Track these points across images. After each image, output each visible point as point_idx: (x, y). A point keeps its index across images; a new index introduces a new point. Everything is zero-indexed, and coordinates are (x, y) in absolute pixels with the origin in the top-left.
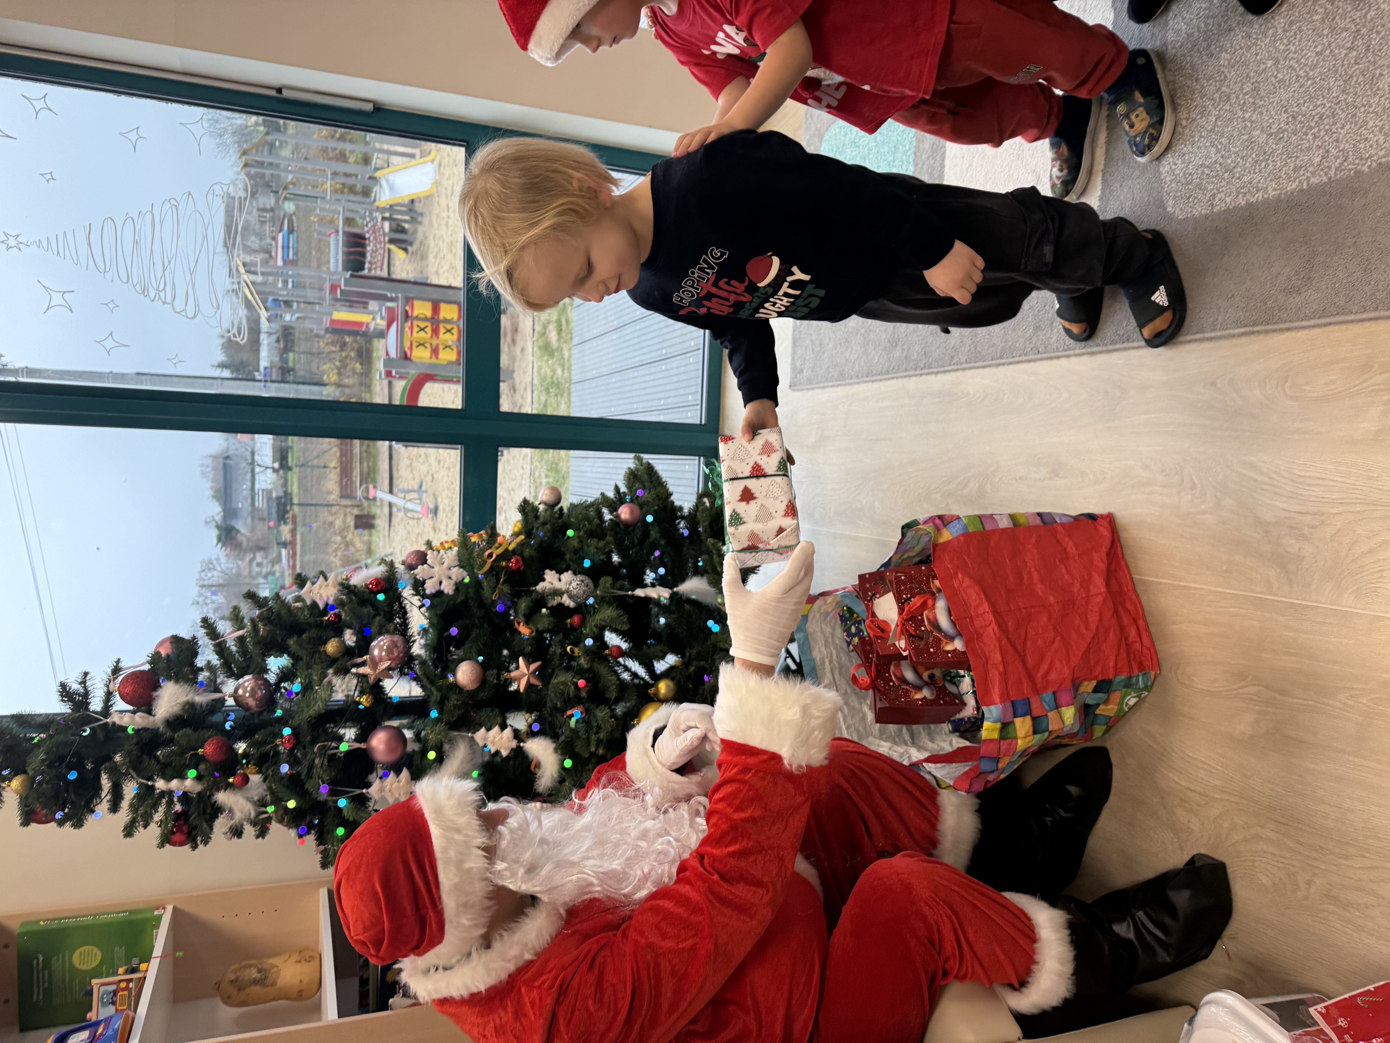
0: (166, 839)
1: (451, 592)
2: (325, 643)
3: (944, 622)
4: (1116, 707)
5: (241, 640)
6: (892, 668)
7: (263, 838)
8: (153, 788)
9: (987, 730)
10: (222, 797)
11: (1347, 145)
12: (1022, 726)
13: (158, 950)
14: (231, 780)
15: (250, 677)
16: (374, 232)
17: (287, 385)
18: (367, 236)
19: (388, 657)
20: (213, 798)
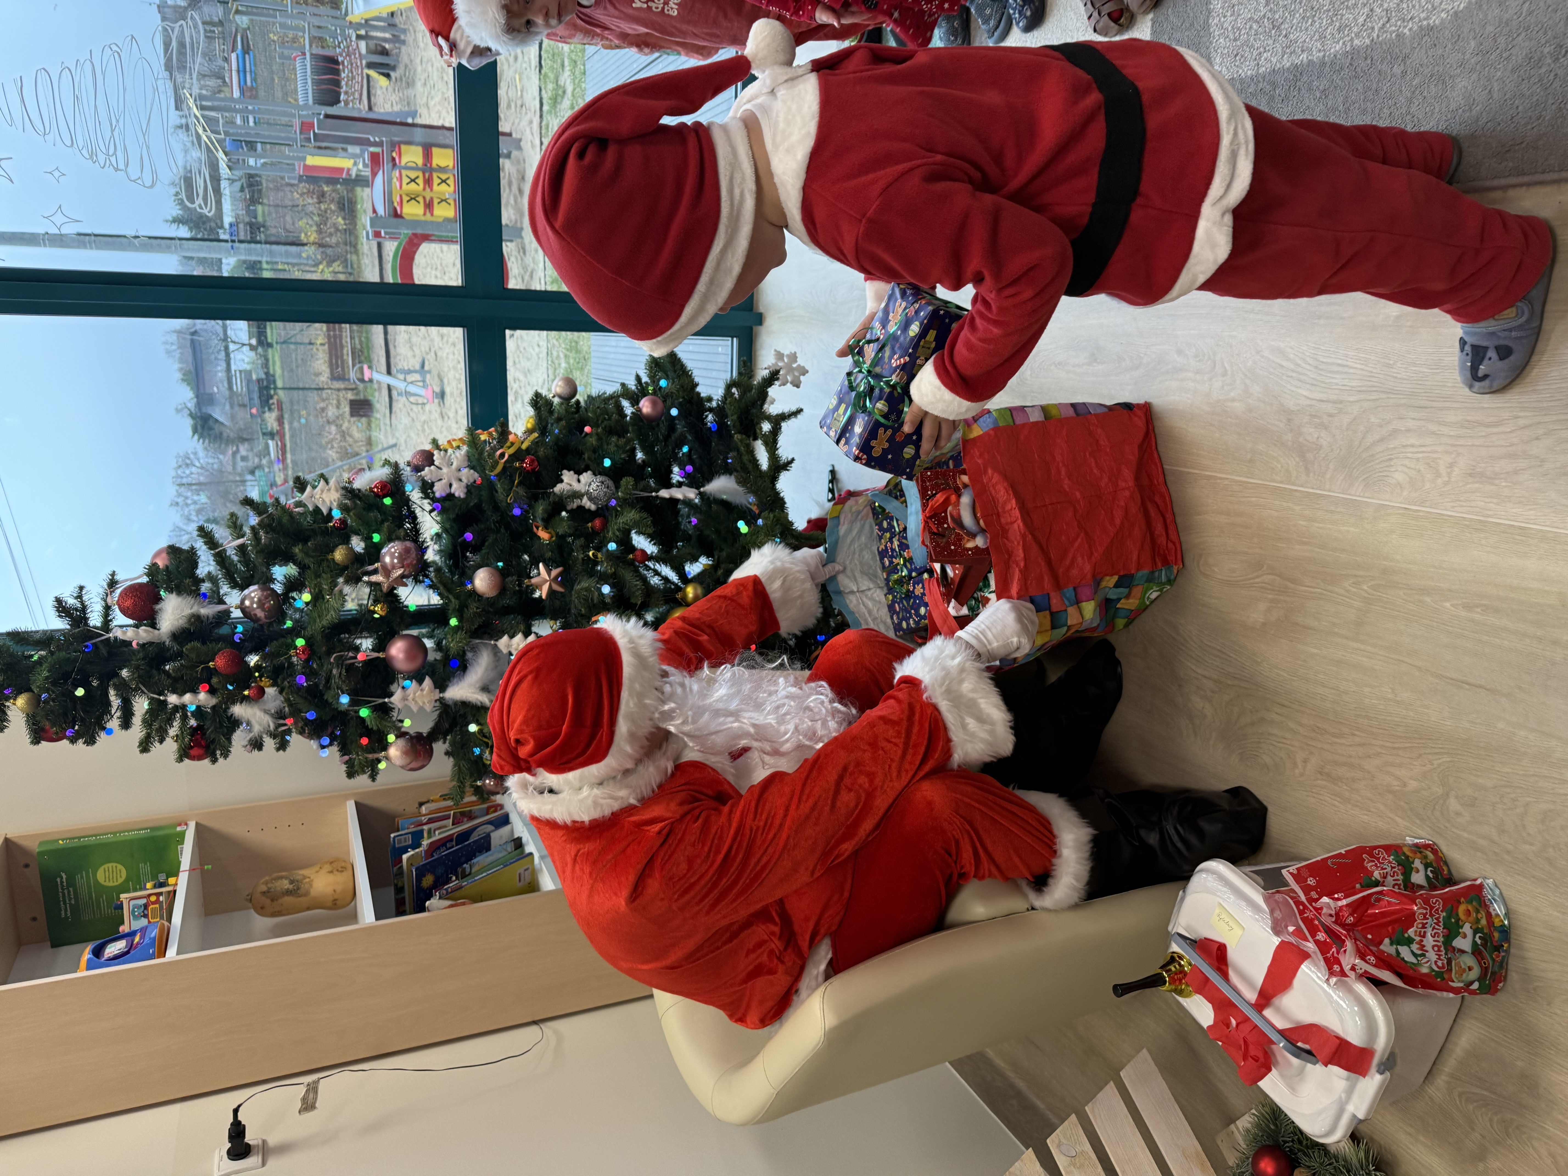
0: (184, 754)
1: (462, 496)
2: (332, 551)
3: (967, 519)
4: (1137, 602)
5: (241, 549)
7: (284, 750)
8: (165, 703)
10: (238, 710)
13: (185, 861)
14: (246, 693)
15: (255, 587)
16: (348, 55)
17: (259, 246)
18: (340, 59)
19: (400, 564)
20: (229, 711)
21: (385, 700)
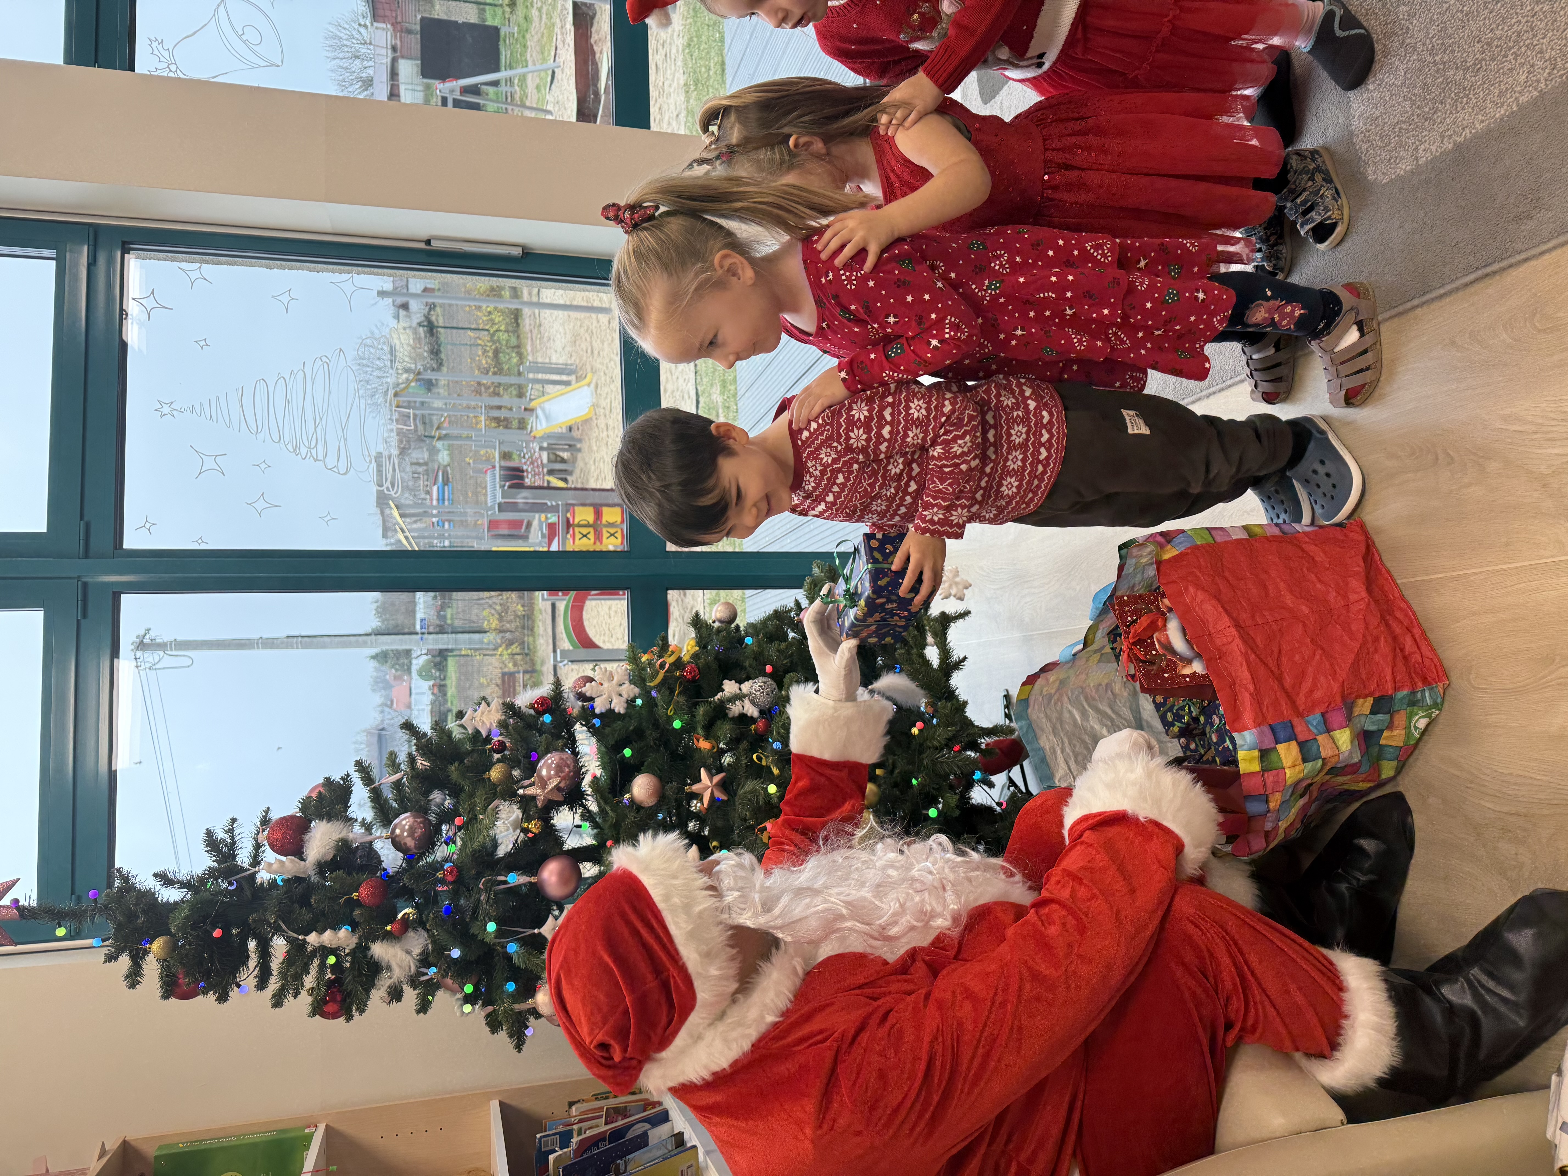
0: (319, 1009)
1: (622, 711)
2: (489, 769)
3: (1178, 643)
5: (397, 785)
7: (425, 1013)
8: (304, 943)
9: (1245, 761)
10: (379, 950)
11: (1553, 53)
12: (1288, 753)
13: (309, 1164)
14: (389, 928)
15: (408, 814)
16: (532, 463)
17: (445, 636)
18: (525, 467)
19: (557, 775)
20: (370, 953)
21: (536, 931)
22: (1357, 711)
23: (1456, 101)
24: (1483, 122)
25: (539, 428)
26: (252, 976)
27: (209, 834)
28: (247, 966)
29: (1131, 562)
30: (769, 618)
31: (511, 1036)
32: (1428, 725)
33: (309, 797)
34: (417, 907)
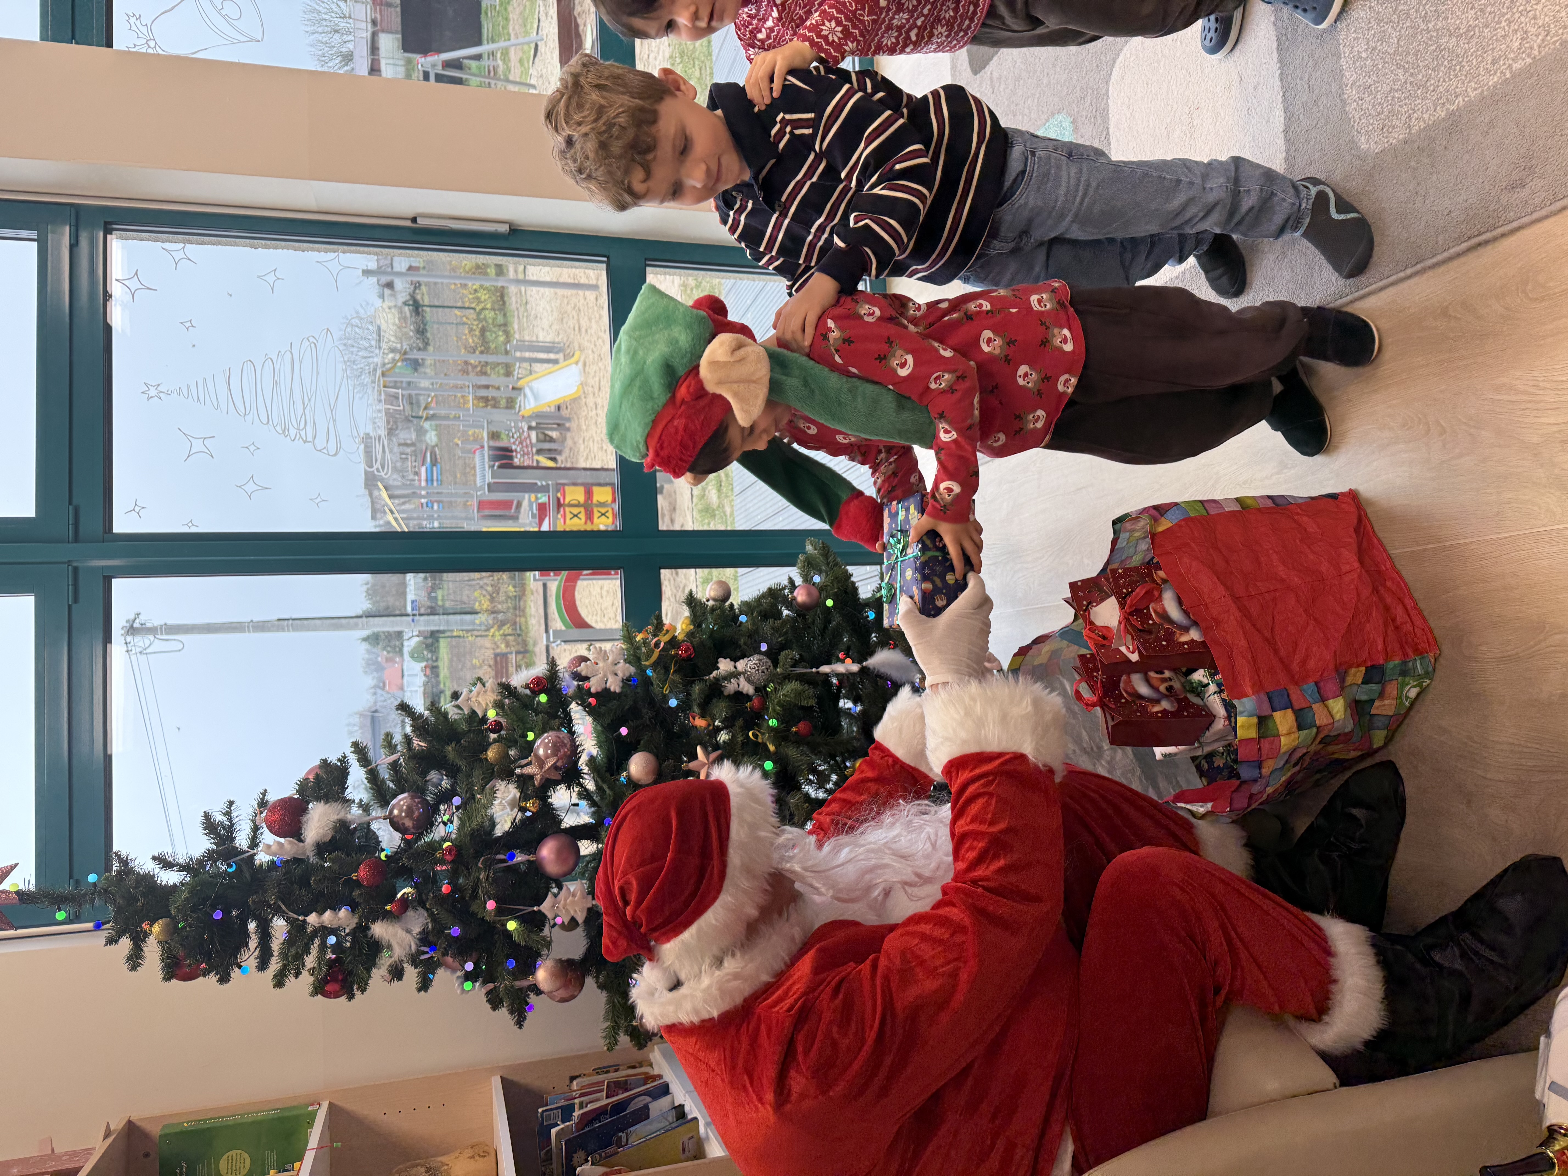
0: (320, 989)
1: (618, 689)
2: (485, 749)
3: (1174, 612)
4: (1395, 702)
5: (394, 766)
6: (1122, 685)
7: (426, 991)
8: (305, 924)
9: (1242, 726)
10: (379, 929)
12: (1283, 721)
13: (314, 1141)
14: (388, 908)
15: (405, 795)
16: (521, 443)
17: (437, 617)
18: (514, 447)
19: (554, 754)
20: (370, 933)
21: (535, 908)
22: (1349, 680)
23: (1450, 68)
24: (1475, 89)
25: (528, 407)
26: (252, 957)
27: (207, 816)
28: (248, 946)
29: (1124, 536)
30: (763, 596)
31: (512, 1012)
32: (1419, 695)
33: (306, 779)
34: (415, 886)
